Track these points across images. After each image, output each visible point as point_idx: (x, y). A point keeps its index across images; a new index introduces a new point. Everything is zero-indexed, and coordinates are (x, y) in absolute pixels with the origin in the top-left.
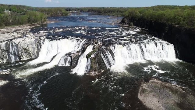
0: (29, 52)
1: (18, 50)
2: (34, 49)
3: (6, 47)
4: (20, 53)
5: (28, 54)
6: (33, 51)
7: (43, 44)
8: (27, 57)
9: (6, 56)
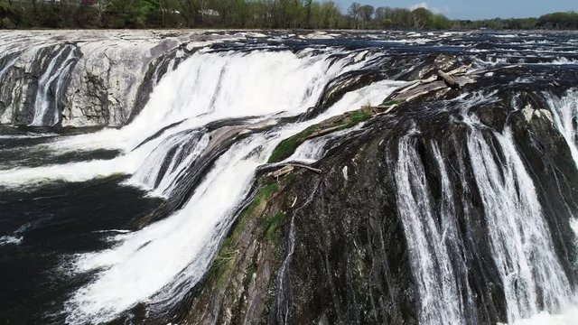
0: (106, 96)
1: (67, 80)
2: (131, 82)
3: (36, 63)
4: (70, 91)
5: (98, 102)
6: (121, 93)
7: (175, 67)
8: (89, 117)
9: (18, 100)
